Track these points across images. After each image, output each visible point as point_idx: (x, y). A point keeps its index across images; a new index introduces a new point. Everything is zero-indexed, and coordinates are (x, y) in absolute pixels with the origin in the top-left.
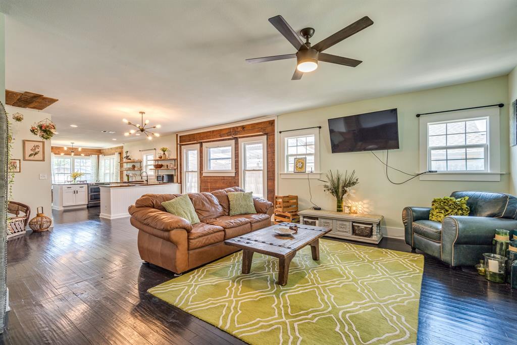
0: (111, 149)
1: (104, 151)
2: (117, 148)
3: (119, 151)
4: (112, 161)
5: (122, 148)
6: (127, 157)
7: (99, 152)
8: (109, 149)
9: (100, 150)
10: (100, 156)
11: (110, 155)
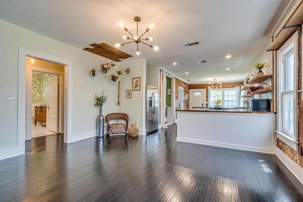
6: (246, 84)
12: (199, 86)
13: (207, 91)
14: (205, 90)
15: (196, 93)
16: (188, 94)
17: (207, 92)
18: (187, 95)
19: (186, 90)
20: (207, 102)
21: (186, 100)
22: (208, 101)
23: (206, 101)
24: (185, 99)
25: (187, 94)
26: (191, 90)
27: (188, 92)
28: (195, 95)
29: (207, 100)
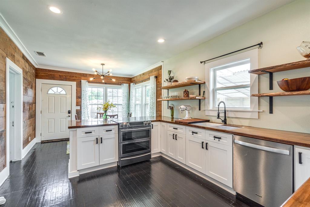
0: (143, 74)
1: (135, 79)
2: (151, 71)
3: (155, 73)
4: (144, 88)
5: (160, 68)
6: (171, 79)
7: (130, 80)
8: (140, 75)
9: (131, 78)
10: (132, 84)
11: (142, 81)
12: (61, 74)
13: (79, 86)
14: (74, 84)
15: (55, 89)
16: (34, 89)
17: (79, 89)
18: (30, 92)
19: (29, 79)
20: (78, 108)
21: (28, 103)
22: (81, 106)
23: (77, 105)
24: (26, 101)
25: (32, 88)
26: (39, 82)
27: (34, 85)
28: (50, 92)
29: (79, 104)
